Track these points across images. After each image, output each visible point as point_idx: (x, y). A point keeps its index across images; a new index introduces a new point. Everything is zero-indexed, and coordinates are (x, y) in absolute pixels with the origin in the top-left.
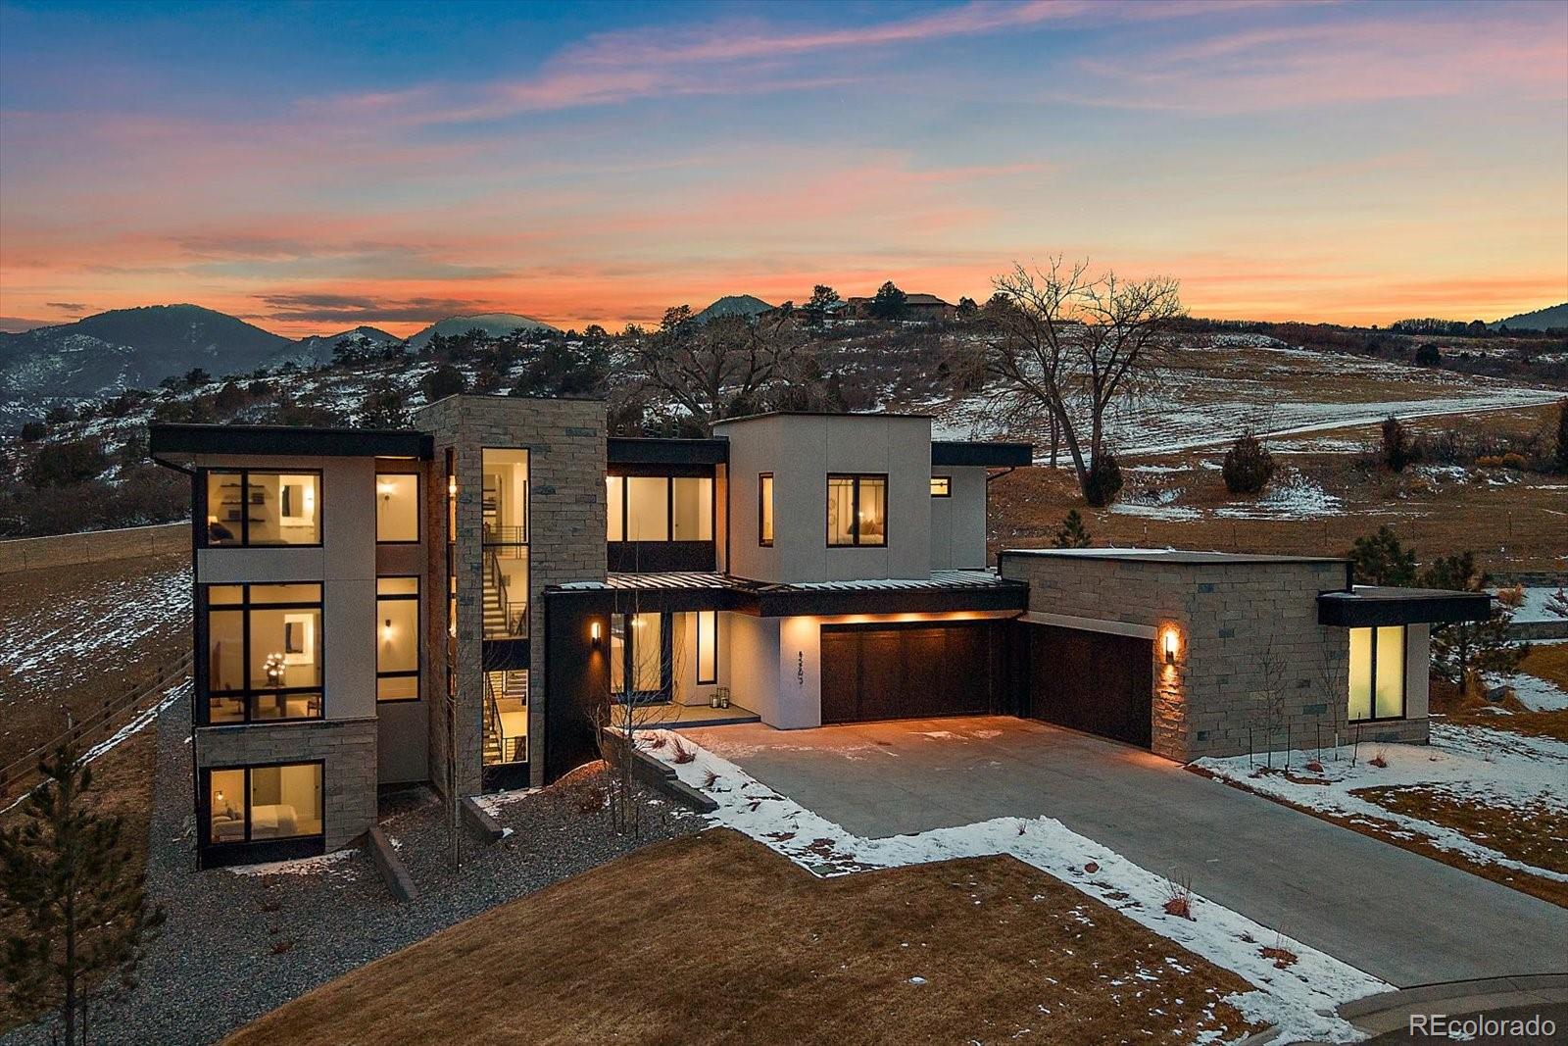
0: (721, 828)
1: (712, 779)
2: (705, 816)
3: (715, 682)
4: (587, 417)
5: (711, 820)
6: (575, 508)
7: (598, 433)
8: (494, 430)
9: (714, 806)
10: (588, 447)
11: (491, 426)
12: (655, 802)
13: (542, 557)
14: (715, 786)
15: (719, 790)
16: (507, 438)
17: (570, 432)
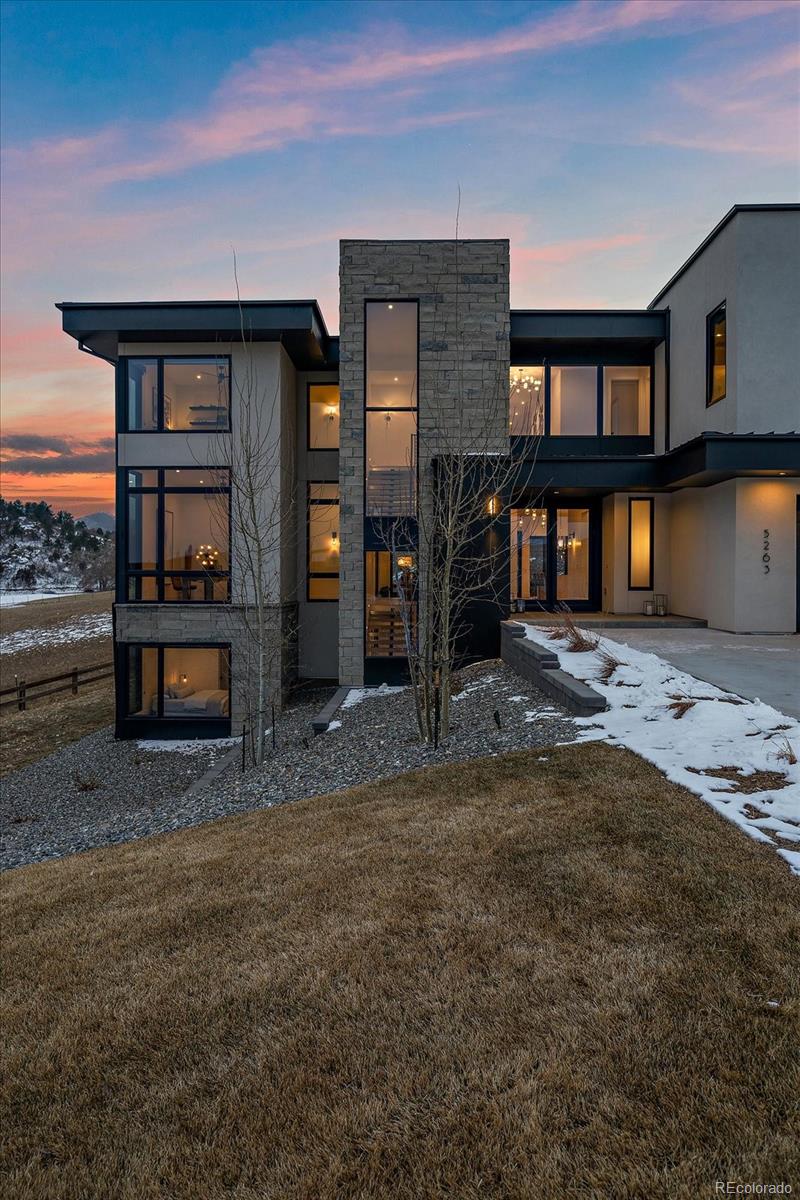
0: (599, 745)
1: (611, 666)
2: (579, 721)
3: (651, 588)
4: (486, 261)
5: (587, 728)
6: (470, 366)
7: (499, 280)
8: (378, 280)
9: (600, 705)
10: (485, 295)
11: (376, 276)
12: (517, 699)
13: (431, 423)
14: (615, 677)
15: (620, 684)
16: (393, 288)
17: (466, 278)
